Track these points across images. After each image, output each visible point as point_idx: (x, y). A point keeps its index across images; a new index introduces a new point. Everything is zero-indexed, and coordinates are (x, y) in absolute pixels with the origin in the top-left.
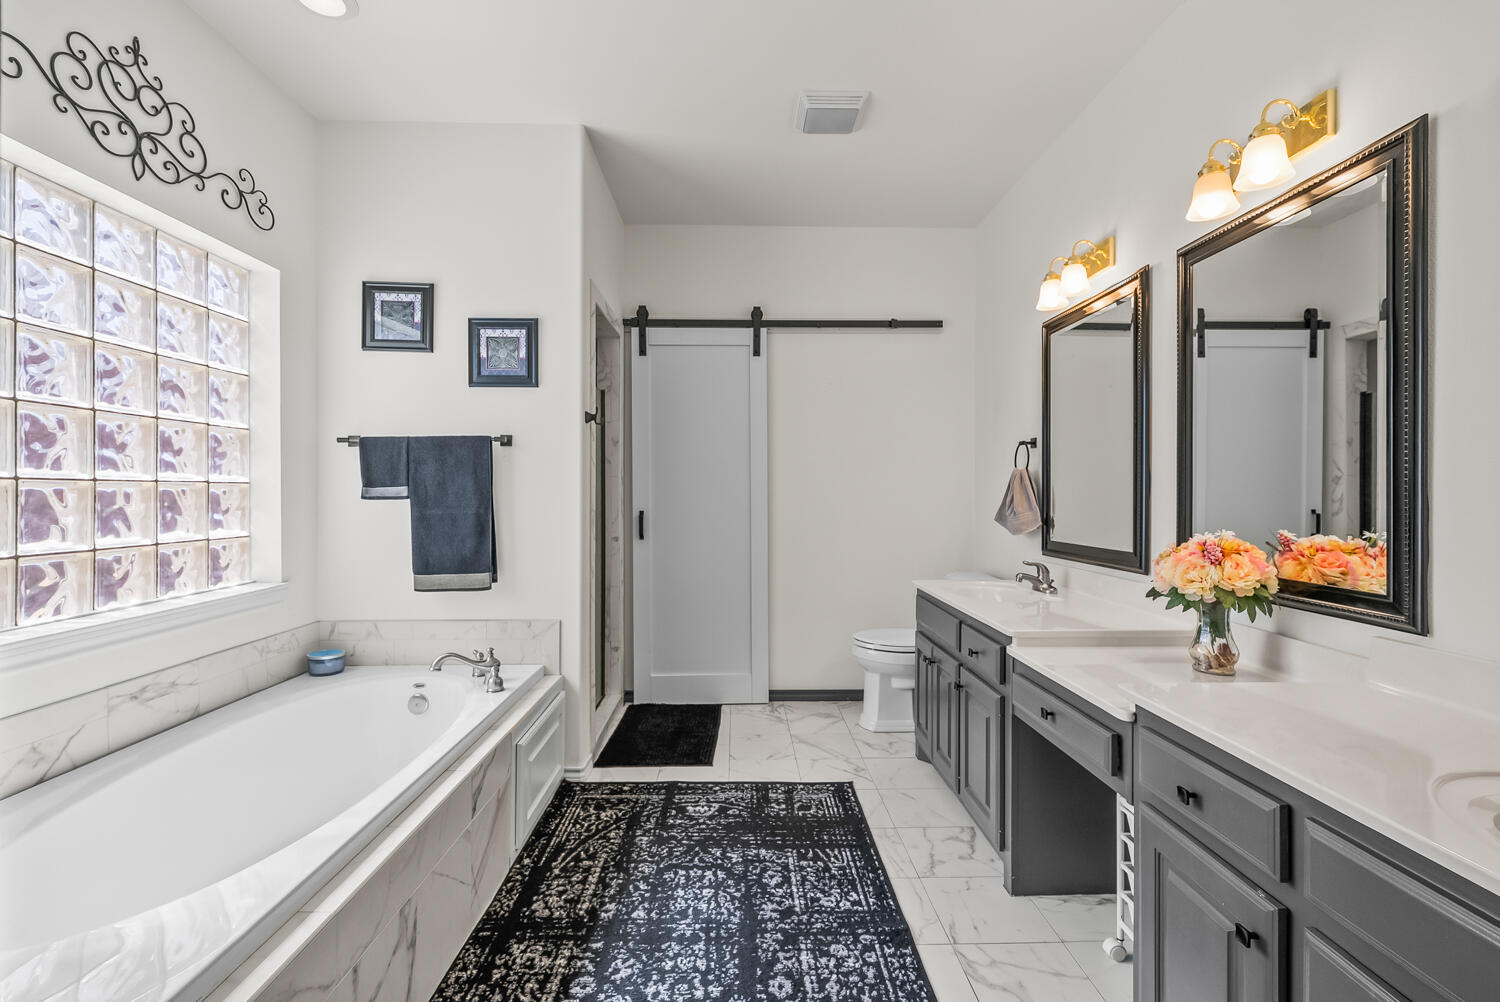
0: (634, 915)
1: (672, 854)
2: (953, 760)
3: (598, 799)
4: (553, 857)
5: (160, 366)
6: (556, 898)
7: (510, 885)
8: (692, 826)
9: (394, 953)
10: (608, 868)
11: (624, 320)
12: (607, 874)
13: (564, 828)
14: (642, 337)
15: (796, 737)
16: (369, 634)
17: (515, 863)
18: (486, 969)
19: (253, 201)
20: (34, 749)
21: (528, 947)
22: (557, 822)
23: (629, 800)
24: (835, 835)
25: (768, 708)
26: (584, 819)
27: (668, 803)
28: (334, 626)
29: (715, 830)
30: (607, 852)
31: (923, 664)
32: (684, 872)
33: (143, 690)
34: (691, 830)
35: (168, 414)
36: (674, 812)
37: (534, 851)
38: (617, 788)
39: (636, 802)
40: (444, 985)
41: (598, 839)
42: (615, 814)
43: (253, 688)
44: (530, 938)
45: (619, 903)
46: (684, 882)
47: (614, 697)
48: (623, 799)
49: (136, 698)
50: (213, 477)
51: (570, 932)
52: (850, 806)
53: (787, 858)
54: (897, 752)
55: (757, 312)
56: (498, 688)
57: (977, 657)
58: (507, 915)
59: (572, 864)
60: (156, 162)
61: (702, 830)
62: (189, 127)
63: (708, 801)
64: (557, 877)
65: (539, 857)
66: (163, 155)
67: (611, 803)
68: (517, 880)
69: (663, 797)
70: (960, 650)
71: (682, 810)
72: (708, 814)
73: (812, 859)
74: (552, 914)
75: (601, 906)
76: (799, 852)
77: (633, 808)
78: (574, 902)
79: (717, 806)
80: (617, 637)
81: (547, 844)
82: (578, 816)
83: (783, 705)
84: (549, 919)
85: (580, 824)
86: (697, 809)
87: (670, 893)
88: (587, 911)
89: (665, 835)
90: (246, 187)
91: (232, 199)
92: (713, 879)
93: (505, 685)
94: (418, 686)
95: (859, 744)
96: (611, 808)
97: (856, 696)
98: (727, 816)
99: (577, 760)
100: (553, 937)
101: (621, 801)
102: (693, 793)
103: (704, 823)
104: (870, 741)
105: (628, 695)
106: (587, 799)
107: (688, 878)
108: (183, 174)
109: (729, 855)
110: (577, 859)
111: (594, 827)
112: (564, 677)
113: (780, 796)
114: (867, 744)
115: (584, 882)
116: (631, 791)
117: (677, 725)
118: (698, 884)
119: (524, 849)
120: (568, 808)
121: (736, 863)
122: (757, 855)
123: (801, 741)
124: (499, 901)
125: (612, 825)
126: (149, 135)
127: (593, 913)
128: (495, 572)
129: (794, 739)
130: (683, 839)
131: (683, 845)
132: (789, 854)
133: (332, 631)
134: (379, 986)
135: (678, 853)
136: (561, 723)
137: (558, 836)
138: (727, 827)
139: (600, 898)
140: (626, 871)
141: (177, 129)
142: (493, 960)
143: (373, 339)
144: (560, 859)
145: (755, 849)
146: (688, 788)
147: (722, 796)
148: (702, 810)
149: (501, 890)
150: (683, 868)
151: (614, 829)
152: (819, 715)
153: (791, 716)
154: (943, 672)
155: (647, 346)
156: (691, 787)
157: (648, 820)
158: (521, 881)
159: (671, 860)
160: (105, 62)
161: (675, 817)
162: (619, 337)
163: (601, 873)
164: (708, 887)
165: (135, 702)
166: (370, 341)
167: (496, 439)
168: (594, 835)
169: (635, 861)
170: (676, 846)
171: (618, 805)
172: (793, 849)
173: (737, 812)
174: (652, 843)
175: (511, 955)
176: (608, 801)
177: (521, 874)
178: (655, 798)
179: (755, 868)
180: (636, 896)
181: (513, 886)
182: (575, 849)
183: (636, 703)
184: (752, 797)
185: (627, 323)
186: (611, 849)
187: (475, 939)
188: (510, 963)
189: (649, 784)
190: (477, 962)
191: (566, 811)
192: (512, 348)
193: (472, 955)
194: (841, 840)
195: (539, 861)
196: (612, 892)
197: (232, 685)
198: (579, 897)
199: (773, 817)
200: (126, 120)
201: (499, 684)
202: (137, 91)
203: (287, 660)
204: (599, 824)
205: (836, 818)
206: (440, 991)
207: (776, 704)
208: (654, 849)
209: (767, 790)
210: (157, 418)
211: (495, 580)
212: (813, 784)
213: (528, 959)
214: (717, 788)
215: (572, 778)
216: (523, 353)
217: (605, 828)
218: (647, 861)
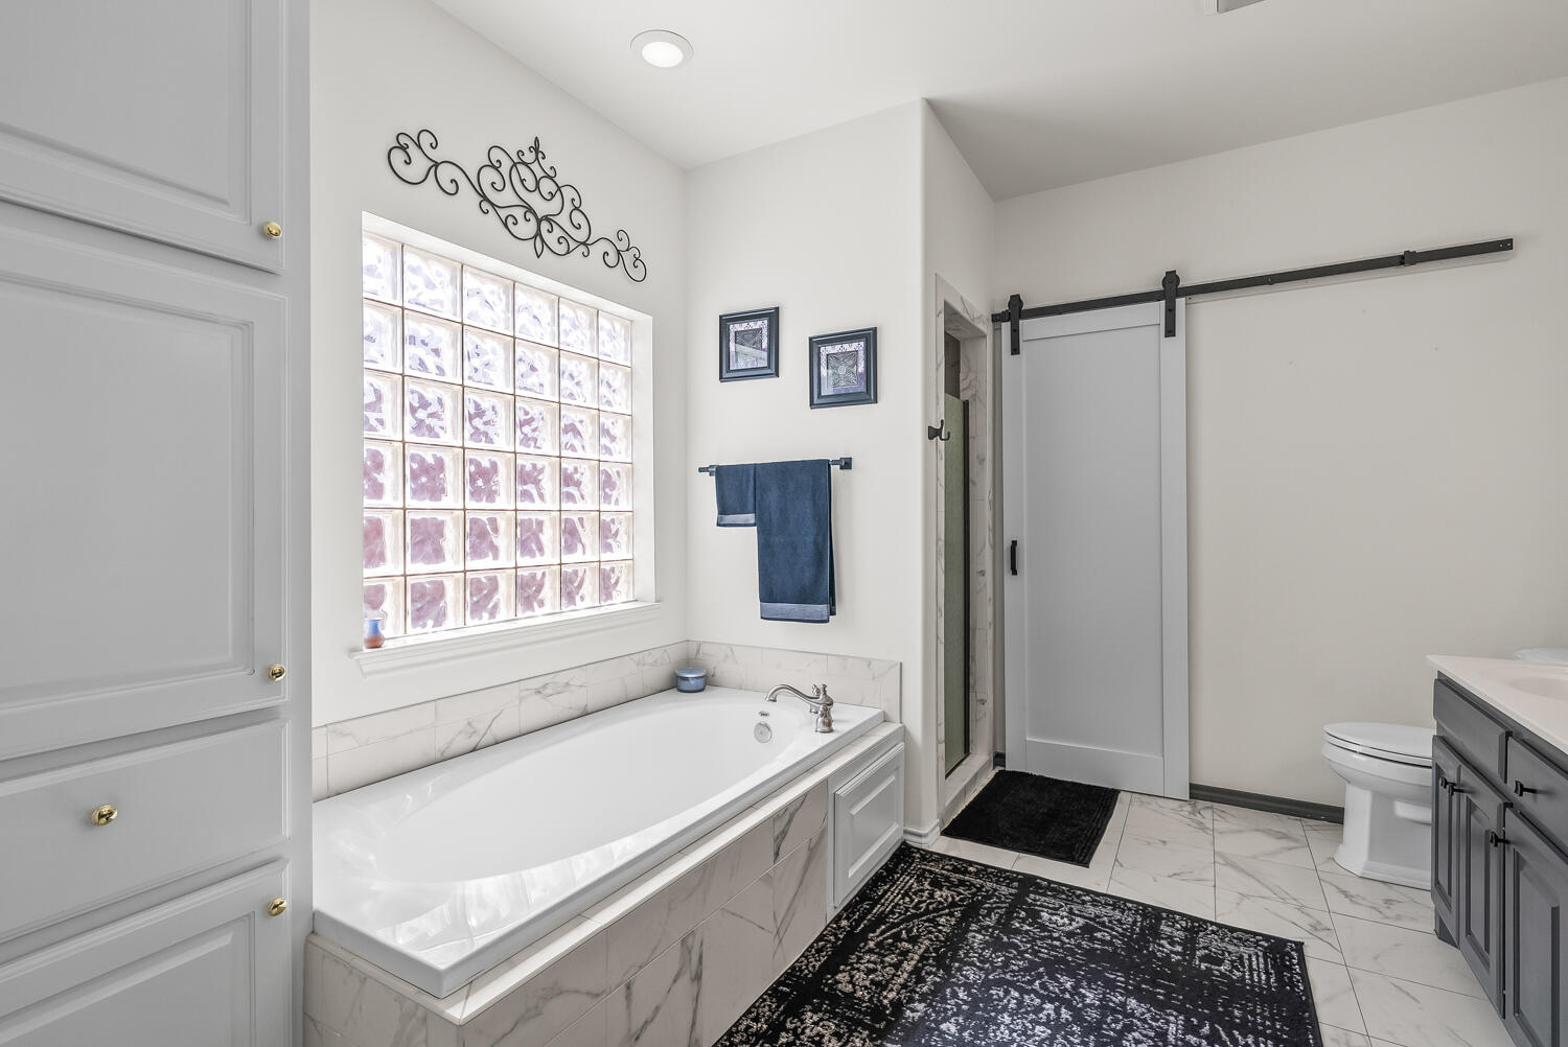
0: (943, 1027)
1: (1007, 967)
2: (1493, 957)
3: (936, 874)
4: (872, 927)
5: (562, 413)
6: (863, 975)
7: (821, 943)
8: (1042, 938)
9: (675, 981)
10: (927, 959)
11: (993, 316)
12: (925, 965)
13: (892, 896)
14: (1015, 332)
15: (1222, 856)
16: (727, 657)
17: (833, 921)
18: (777, 1028)
19: (628, 257)
20: (469, 723)
21: (821, 1020)
22: (886, 887)
23: (972, 885)
24: (1253, 1013)
25: (1188, 808)
26: (915, 893)
27: (1018, 901)
28: (699, 644)
29: (1072, 952)
30: (931, 940)
31: (1444, 792)
32: (1017, 994)
33: (545, 686)
34: (1039, 943)
35: (570, 453)
36: (1023, 914)
37: (854, 914)
38: (961, 866)
39: (979, 889)
40: (734, 1029)
41: (925, 921)
42: (952, 896)
43: (630, 697)
44: (826, 1011)
45: (930, 1005)
46: (1014, 1006)
47: (980, 758)
48: (964, 881)
49: (540, 692)
50: (604, 507)
51: (867, 1020)
52: (1291, 978)
53: (1168, 1022)
54: (1398, 917)
55: (1171, 278)
56: (826, 729)
57: (1535, 799)
58: (810, 976)
59: (890, 941)
60: (551, 239)
61: (1054, 948)
62: (577, 204)
63: (1071, 912)
64: (871, 951)
65: (858, 923)
66: (557, 232)
67: (950, 882)
68: (829, 941)
69: (1014, 891)
70: (1506, 782)
71: (1034, 915)
72: (1067, 929)
73: (1206, 1038)
74: (855, 992)
75: (908, 1002)
76: (1187, 1020)
77: (974, 895)
78: (882, 986)
79: (1082, 921)
80: (984, 687)
81: (869, 911)
82: (910, 887)
83: (1212, 808)
84: (850, 996)
85: (910, 897)
86: (1054, 918)
87: (993, 1014)
88: (891, 1002)
89: (1005, 939)
90: (622, 246)
91: (612, 259)
92: (1053, 1015)
93: (834, 726)
94: (763, 714)
95: (1328, 889)
96: (948, 888)
97: (1334, 816)
98: (1092, 939)
99: (919, 824)
100: (848, 1018)
101: (962, 883)
102: (1054, 897)
103: (1058, 939)
104: (1352, 892)
105: (999, 758)
106: (925, 870)
107: (1020, 1003)
108: (573, 245)
109: (1083, 991)
110: (897, 937)
111: (924, 905)
112: (905, 726)
113: (1176, 933)
114: (1343, 892)
115: (897, 966)
116: (977, 874)
117: (1052, 805)
118: (1033, 1016)
119: (845, 909)
120: (901, 875)
121: (1091, 1006)
122: (1123, 1005)
123: (1228, 863)
124: (806, 958)
125: (943, 909)
126: (547, 218)
127: (898, 1006)
128: (833, 604)
129: (1217, 859)
130: (1026, 951)
131: (1024, 959)
132: (1172, 1018)
133: (698, 651)
134: (657, 1009)
135: (1016, 968)
136: (898, 778)
137: (883, 905)
138: (1090, 953)
139: (910, 992)
140: (948, 969)
141: (568, 207)
142: (785, 1021)
143: (729, 371)
144: (878, 931)
145: (1122, 995)
146: (1048, 888)
147: (1091, 910)
148: (1060, 922)
149: (811, 946)
150: (1018, 989)
151: (947, 915)
152: (1268, 832)
153: (1220, 825)
154: (1478, 813)
155: (1021, 341)
156: (1054, 889)
157: (989, 915)
158: (833, 943)
159: (1005, 973)
160: (515, 164)
161: (1023, 921)
162: (985, 336)
163: (918, 962)
164: (1043, 1024)
165: (539, 696)
166: (726, 373)
167: (835, 462)
168: (922, 915)
169: (961, 961)
170: (1015, 958)
171: (957, 886)
172: (1180, 1014)
173: (1108, 938)
174: (986, 945)
175: (802, 1022)
176: (947, 879)
177: (835, 935)
178: (1004, 890)
179: (1116, 1021)
180: (951, 1004)
181: (823, 946)
182: (898, 924)
183: (1008, 768)
184: (1135, 922)
185: (997, 319)
186: (936, 937)
187: (774, 992)
188: (800, 1030)
189: (1001, 871)
190: (770, 1017)
191: (899, 878)
192: (851, 363)
193: (767, 1008)
194: (1263, 1024)
195: (858, 925)
196: (925, 989)
197: (614, 692)
198: (888, 982)
199: (1159, 959)
200: (530, 209)
201: (828, 725)
202: (538, 183)
203: (658, 674)
204: (931, 903)
205: (1261, 988)
206: (730, 1034)
207: (1201, 804)
208: (987, 953)
209: (1159, 919)
210: (560, 457)
211: (833, 613)
212: (1233, 930)
213: (818, 1035)
214: (1087, 898)
215: (913, 841)
216: (861, 368)
217: (936, 910)
218: (975, 965)
